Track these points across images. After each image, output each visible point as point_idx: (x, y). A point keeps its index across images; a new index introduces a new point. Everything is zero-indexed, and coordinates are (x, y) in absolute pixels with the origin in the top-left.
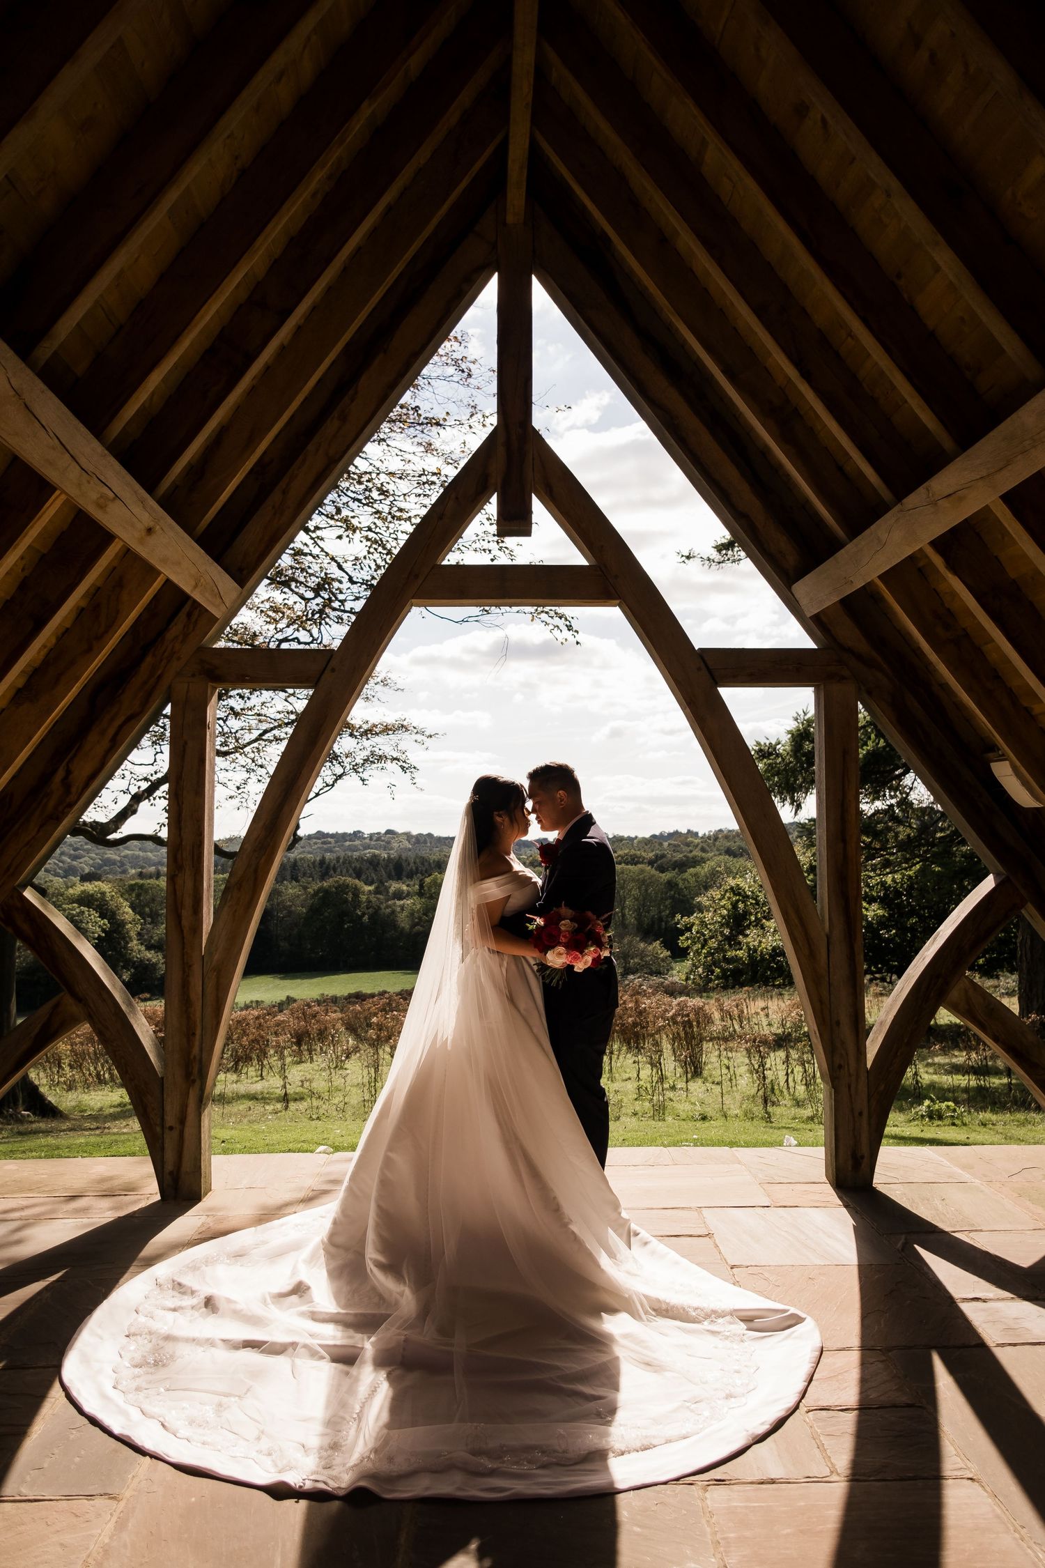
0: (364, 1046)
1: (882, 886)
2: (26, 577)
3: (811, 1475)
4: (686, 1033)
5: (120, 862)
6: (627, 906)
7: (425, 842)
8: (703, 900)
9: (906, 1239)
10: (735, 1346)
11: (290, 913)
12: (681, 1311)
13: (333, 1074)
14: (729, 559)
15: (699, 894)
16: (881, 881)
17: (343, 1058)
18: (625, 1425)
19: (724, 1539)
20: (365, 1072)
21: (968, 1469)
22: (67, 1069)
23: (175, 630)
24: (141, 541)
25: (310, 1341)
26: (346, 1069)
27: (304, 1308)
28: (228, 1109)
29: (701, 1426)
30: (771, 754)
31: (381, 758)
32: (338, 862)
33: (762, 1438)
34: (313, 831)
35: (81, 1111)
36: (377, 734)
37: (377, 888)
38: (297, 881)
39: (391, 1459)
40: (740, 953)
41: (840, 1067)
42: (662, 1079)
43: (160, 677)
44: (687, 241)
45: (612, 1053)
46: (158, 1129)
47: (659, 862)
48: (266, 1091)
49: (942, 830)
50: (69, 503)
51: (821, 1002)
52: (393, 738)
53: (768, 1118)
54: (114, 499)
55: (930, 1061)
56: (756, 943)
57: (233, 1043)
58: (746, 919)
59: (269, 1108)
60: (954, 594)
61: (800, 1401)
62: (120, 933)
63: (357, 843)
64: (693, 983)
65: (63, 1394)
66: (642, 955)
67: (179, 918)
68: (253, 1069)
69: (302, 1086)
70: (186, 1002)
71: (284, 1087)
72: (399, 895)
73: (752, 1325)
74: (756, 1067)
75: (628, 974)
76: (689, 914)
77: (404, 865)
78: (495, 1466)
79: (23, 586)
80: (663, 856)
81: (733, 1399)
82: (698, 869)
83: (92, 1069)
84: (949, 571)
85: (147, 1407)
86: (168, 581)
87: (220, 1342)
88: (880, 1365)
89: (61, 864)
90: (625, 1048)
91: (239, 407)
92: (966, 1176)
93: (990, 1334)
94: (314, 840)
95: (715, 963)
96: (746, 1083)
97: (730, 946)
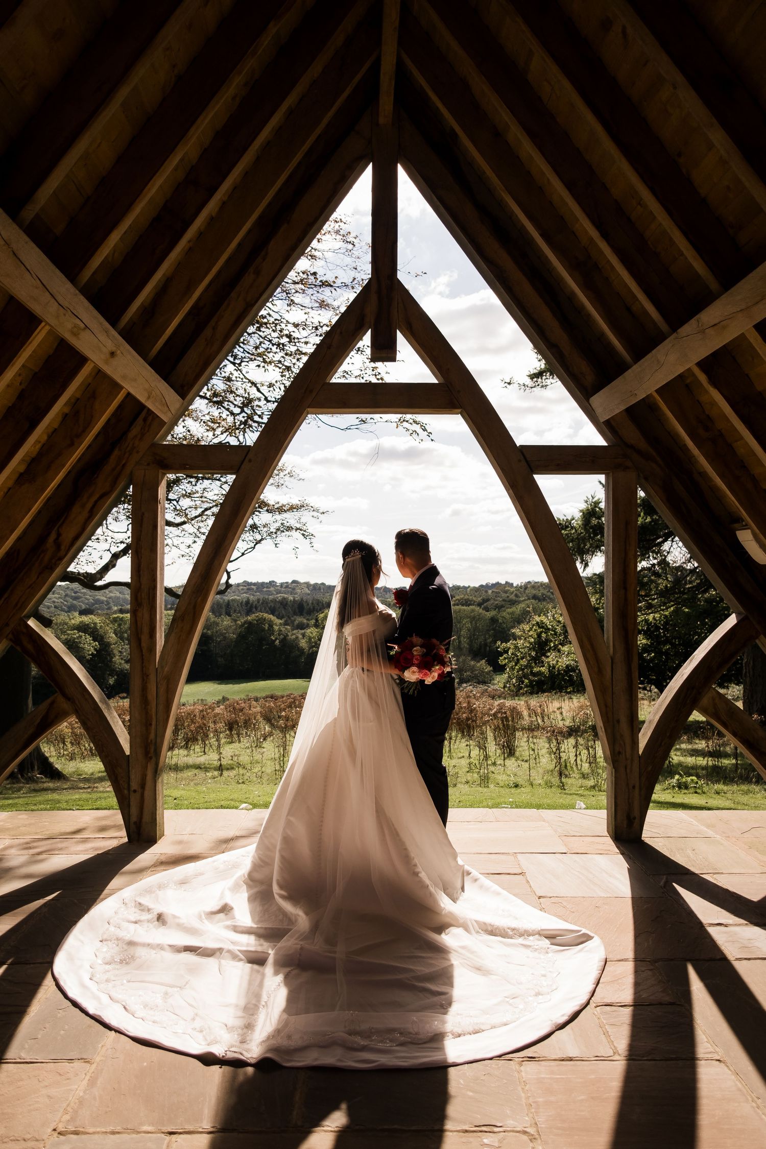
0: (277, 733)
1: (645, 622)
2: (23, 390)
3: (599, 1055)
4: (504, 725)
5: (107, 601)
6: (461, 635)
7: (320, 589)
8: (517, 631)
9: (667, 879)
10: (542, 957)
11: (225, 638)
12: (503, 931)
13: (254, 751)
14: (538, 385)
15: (513, 627)
16: (645, 619)
17: (261, 740)
18: (461, 1014)
19: (534, 1102)
20: (277, 750)
21: (716, 1052)
22: (69, 745)
23: (135, 431)
24: (106, 362)
25: (232, 947)
26: (263, 748)
27: (229, 923)
28: (180, 775)
29: (518, 1016)
30: (567, 527)
31: (289, 529)
32: (258, 602)
33: (562, 1026)
34: (241, 581)
35: (79, 775)
36: (285, 511)
37: (286, 621)
38: (230, 615)
39: (289, 1037)
40: (543, 669)
41: (619, 753)
42: (487, 757)
43: (124, 465)
44: (516, 134)
45: (451, 738)
46: (126, 792)
47: (485, 604)
48: (207, 762)
49: (690, 582)
50: (52, 332)
51: (606, 706)
52: (296, 514)
53: (562, 786)
54: (85, 329)
55: (678, 747)
56: (554, 662)
57: (184, 728)
58: (547, 645)
59: (209, 774)
60: (714, 404)
61: (590, 999)
62: (107, 651)
63: (272, 589)
64: (509, 690)
65: (54, 983)
66: (472, 669)
67: (139, 641)
68: (198, 747)
69: (232, 760)
70: (145, 701)
71: (220, 760)
72: (302, 627)
73: (554, 941)
74: (554, 750)
75: (462, 683)
76: (507, 641)
77: (305, 605)
78: (366, 1044)
79: (21, 396)
80: (488, 600)
81: (540, 997)
82: (513, 609)
83: (87, 745)
84: (711, 385)
85: (113, 994)
86: (129, 394)
87: (167, 947)
88: (650, 973)
89: (65, 603)
90: (460, 735)
91: (179, 263)
92: (710, 833)
93: (730, 951)
94: (242, 587)
95: (525, 676)
96: (546, 761)
97: (536, 663)
